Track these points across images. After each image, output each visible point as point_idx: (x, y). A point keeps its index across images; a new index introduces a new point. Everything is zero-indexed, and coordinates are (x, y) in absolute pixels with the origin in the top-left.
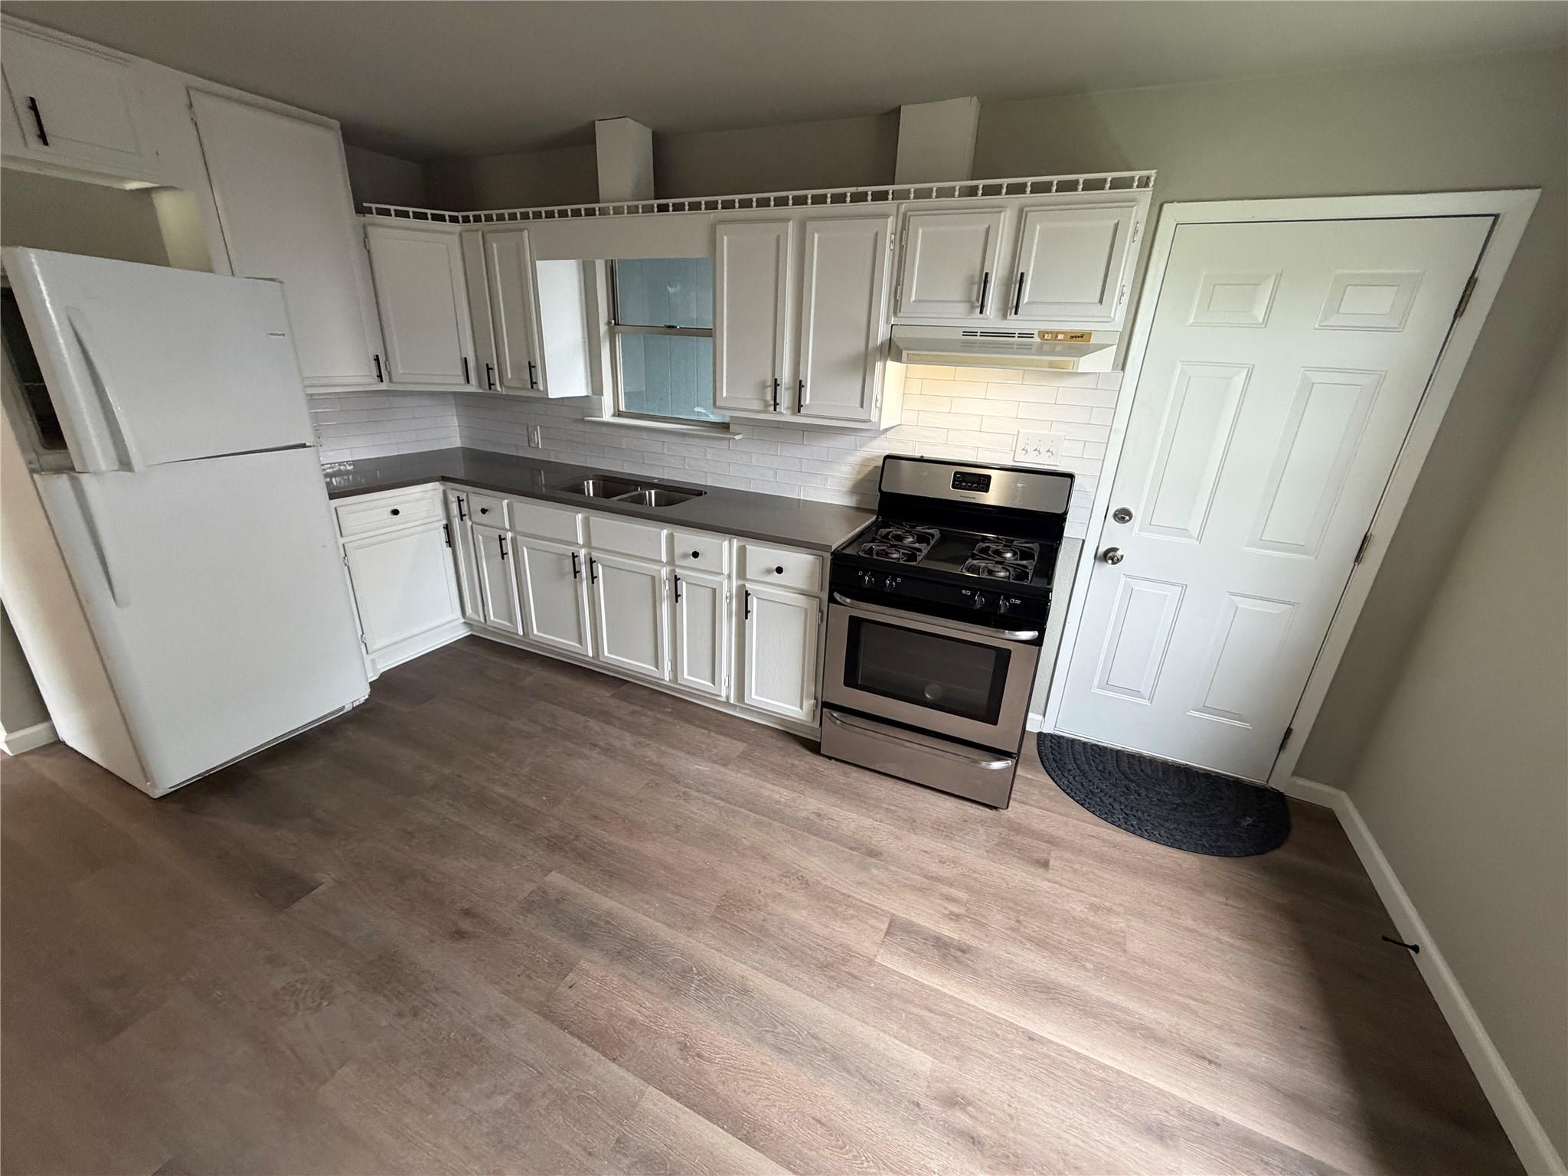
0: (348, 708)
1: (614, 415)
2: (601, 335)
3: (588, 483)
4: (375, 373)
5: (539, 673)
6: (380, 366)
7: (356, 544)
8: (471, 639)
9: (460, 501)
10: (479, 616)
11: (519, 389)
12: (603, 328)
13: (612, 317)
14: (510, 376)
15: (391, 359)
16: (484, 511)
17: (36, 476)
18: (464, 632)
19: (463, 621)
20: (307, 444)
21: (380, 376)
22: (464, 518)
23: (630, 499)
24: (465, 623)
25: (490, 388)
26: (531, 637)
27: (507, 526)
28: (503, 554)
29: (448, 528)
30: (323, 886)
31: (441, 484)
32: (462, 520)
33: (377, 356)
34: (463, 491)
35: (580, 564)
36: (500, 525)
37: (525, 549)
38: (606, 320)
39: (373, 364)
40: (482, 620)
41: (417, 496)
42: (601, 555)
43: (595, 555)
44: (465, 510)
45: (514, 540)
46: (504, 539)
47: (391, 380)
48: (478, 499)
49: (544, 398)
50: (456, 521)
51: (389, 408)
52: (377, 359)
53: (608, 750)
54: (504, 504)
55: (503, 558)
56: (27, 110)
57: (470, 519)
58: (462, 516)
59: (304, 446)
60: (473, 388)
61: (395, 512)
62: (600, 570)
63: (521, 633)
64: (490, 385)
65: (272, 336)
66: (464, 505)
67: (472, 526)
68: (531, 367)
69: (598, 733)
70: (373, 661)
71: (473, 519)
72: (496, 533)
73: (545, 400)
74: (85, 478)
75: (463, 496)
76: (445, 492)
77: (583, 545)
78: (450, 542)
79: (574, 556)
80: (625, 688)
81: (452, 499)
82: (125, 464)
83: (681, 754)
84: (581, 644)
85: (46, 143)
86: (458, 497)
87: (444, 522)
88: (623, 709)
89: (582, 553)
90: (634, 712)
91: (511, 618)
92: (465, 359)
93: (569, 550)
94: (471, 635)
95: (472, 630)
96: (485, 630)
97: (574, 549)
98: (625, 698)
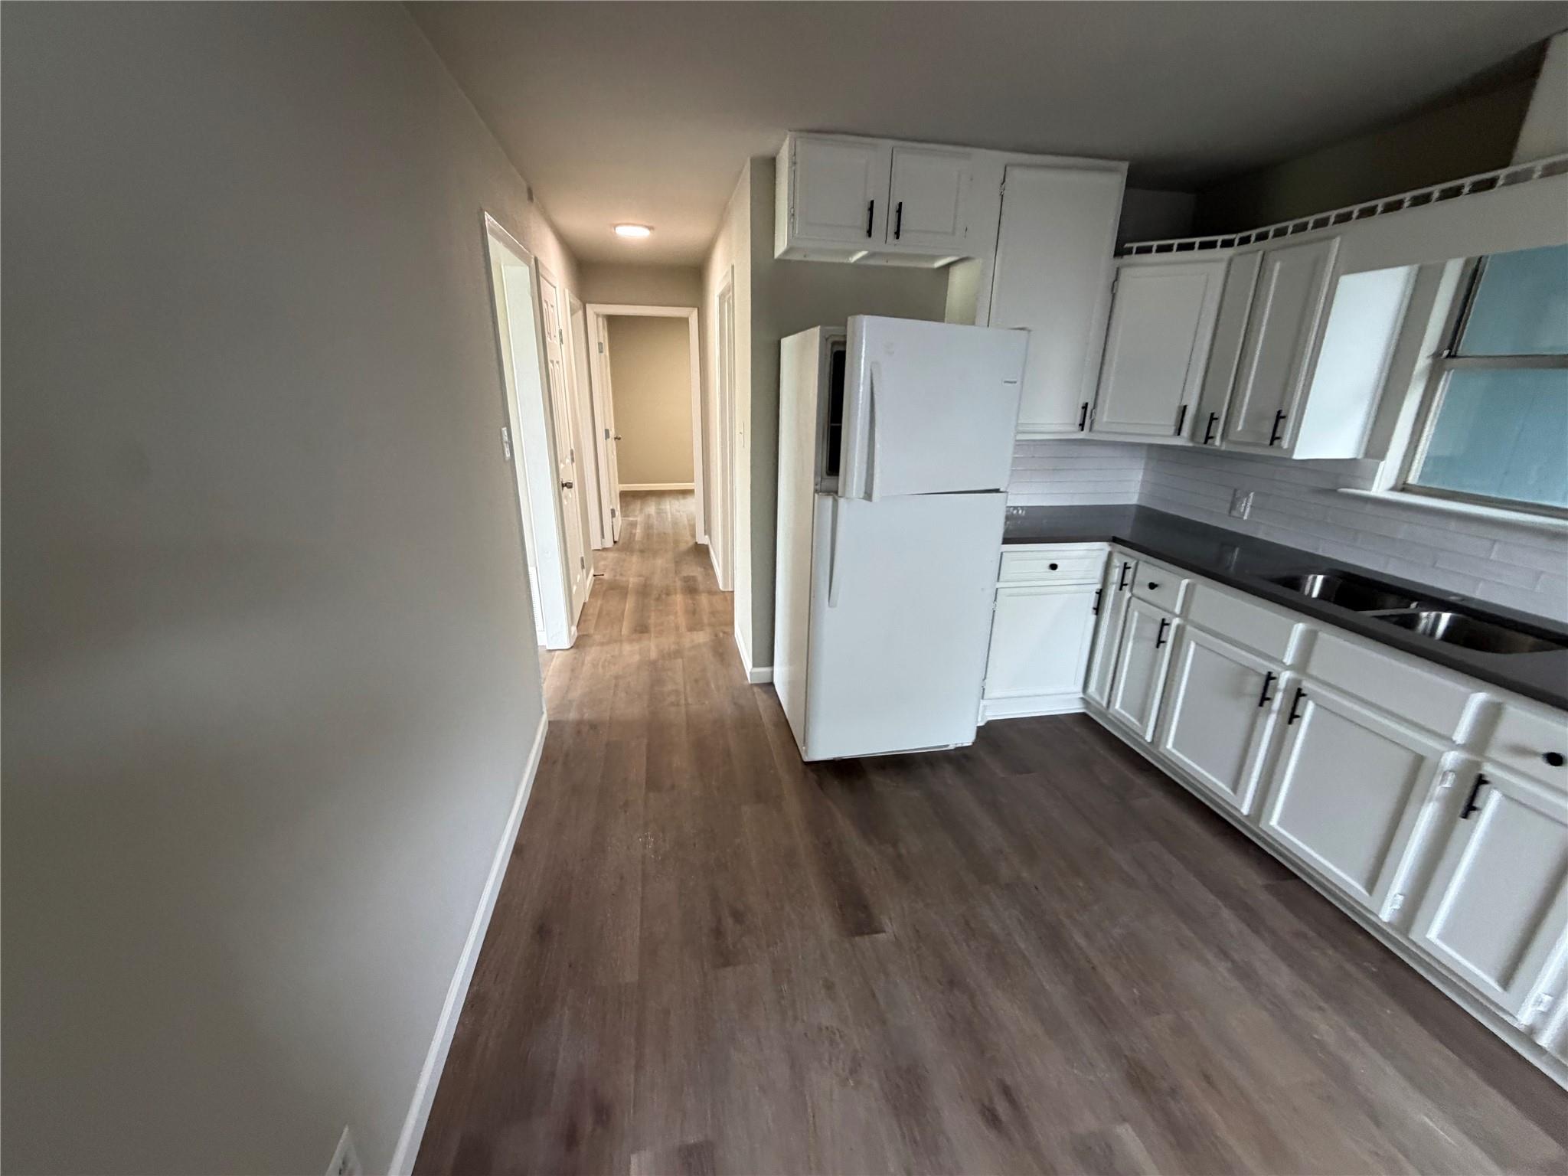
0: (952, 747)
1: (1393, 489)
2: (1415, 373)
3: (1315, 578)
4: (1078, 421)
5: (1157, 800)
6: (1086, 414)
7: (1008, 591)
8: (1083, 719)
9: (1126, 567)
10: (1102, 698)
11: (1248, 444)
12: (1423, 362)
13: (1447, 344)
14: (1240, 428)
15: (1099, 408)
16: (1152, 586)
17: (816, 495)
18: (1077, 708)
19: (1081, 695)
20: (1001, 490)
21: (1082, 425)
22: (1124, 587)
23: (1394, 619)
24: (1082, 698)
25: (1206, 442)
26: (1161, 749)
27: (1177, 610)
28: (1160, 642)
29: (1101, 594)
30: (884, 934)
31: (1110, 545)
32: (1121, 589)
33: (1087, 404)
34: (1132, 557)
35: (1276, 690)
36: (1168, 606)
37: (1193, 645)
38: (1433, 350)
39: (1080, 412)
40: (1104, 703)
41: (1081, 553)
42: (1319, 690)
43: (1307, 686)
44: (1128, 579)
45: (1180, 630)
46: (1168, 624)
47: (1091, 430)
48: (1149, 570)
49: (1285, 459)
50: (1112, 590)
51: (1077, 457)
52: (1085, 407)
53: (1245, 974)
54: (1182, 582)
55: (1158, 646)
56: (895, 213)
57: (1131, 590)
58: (1122, 585)
59: (997, 491)
60: (1182, 441)
61: (1054, 567)
62: (1308, 710)
63: (1149, 738)
64: (1208, 438)
65: (1006, 384)
66: (1129, 573)
67: (1130, 599)
68: (1280, 417)
69: (1232, 936)
70: (985, 707)
71: (1135, 591)
72: (1160, 615)
73: (1287, 462)
74: (842, 502)
75: (1132, 564)
76: (1110, 555)
77: (1290, 666)
78: (1098, 610)
79: (1270, 677)
80: (1290, 884)
81: (1118, 563)
82: (868, 496)
83: (1390, 1070)
84: (1235, 789)
85: (898, 238)
86: (1126, 564)
87: (1099, 587)
88: (1283, 919)
89: (1285, 677)
90: (1299, 935)
91: (1142, 717)
92: (1185, 407)
93: (1265, 666)
94: (1084, 714)
95: (1086, 708)
96: (1103, 715)
97: (1274, 668)
98: (1290, 904)
